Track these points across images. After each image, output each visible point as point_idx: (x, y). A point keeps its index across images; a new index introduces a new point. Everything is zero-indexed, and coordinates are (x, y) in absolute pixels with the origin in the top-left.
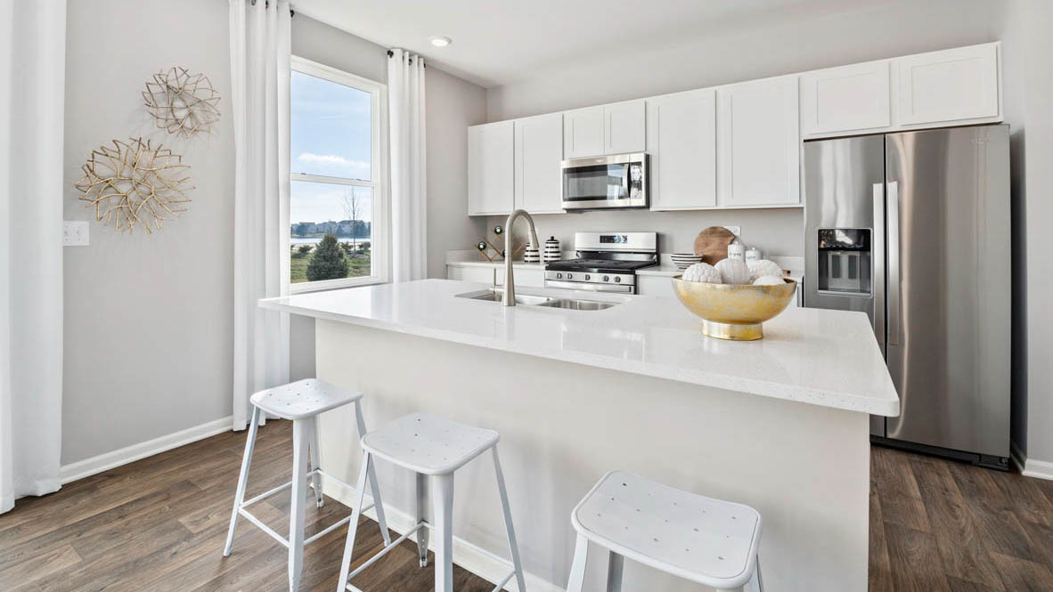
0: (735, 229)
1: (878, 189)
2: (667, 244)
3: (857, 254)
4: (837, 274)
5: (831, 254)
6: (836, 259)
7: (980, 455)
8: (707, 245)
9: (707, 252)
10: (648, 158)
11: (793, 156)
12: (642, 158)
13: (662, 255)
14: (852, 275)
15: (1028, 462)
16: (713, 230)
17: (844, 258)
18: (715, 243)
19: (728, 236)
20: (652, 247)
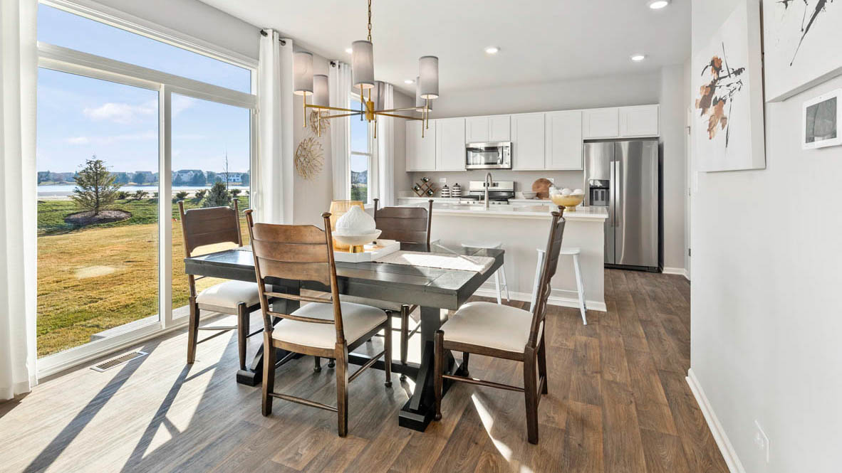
0: (552, 180)
1: (612, 163)
2: (518, 187)
3: (604, 190)
4: (597, 199)
5: (594, 191)
6: (596, 192)
7: (648, 267)
8: (538, 187)
9: (539, 190)
10: (511, 143)
11: (579, 146)
12: (509, 144)
13: (516, 193)
14: (602, 200)
15: (664, 268)
16: (541, 180)
17: (600, 192)
18: (542, 186)
19: (548, 183)
20: (511, 188)
